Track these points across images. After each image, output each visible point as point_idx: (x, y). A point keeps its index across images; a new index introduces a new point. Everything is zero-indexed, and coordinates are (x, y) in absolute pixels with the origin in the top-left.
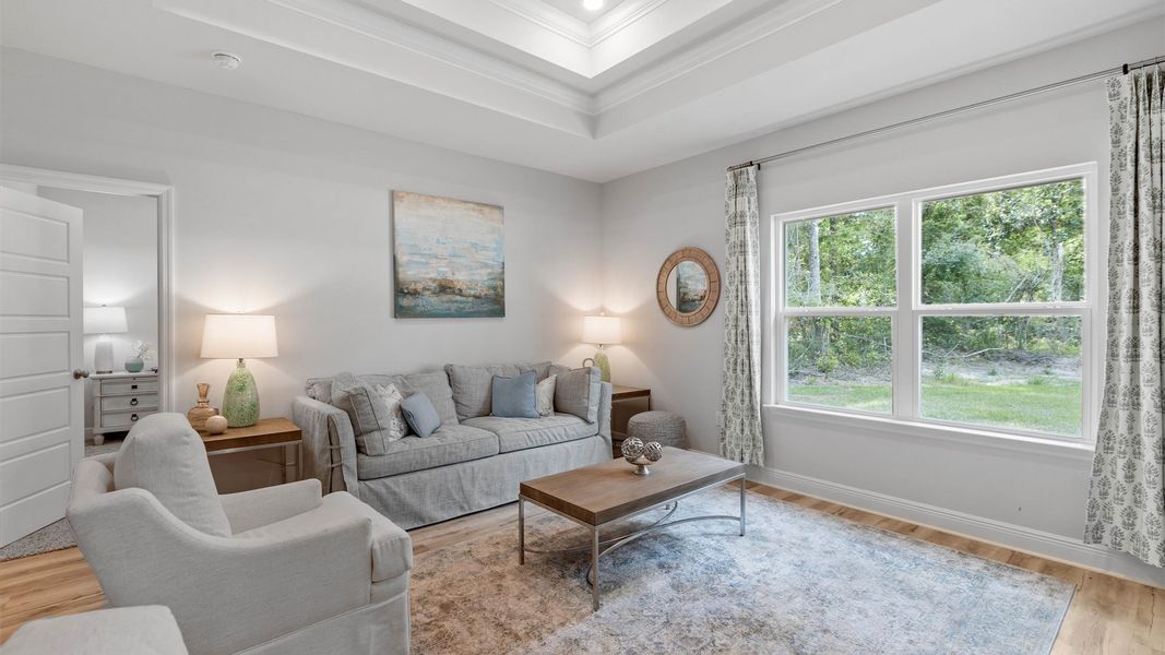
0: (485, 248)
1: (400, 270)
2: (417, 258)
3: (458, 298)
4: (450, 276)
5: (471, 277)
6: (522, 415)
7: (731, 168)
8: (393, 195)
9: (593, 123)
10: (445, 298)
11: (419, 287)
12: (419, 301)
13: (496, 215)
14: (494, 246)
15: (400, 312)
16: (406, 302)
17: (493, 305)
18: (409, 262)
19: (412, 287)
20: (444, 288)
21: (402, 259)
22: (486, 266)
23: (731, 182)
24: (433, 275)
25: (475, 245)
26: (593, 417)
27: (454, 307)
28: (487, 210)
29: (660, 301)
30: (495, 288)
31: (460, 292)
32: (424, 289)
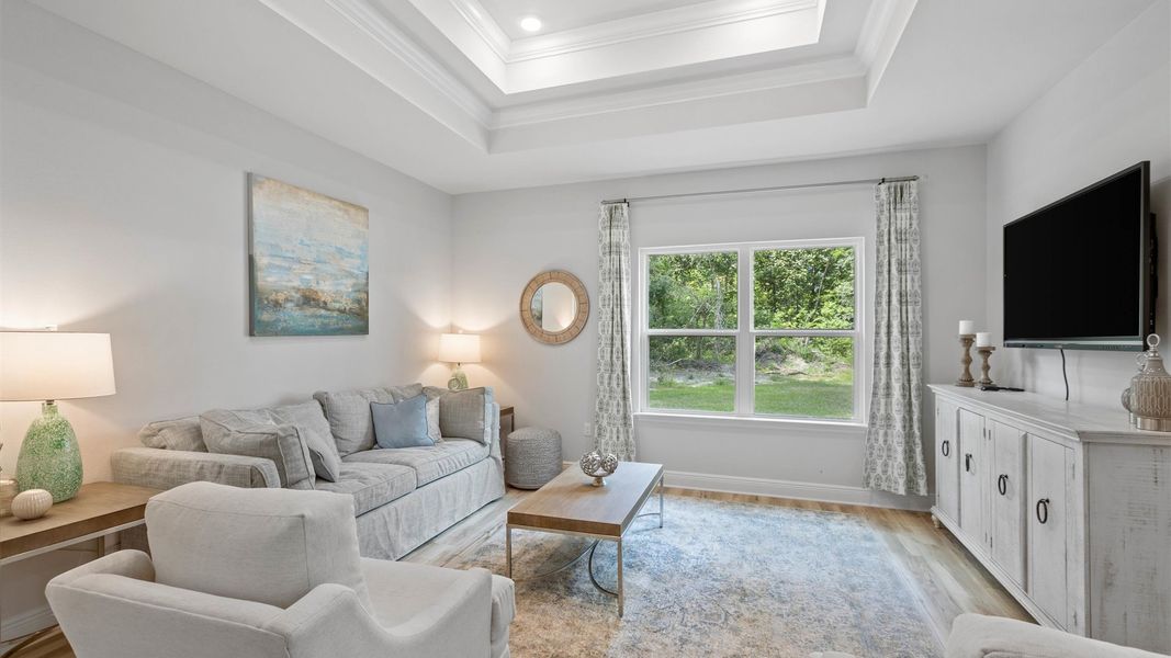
0: (350, 255)
1: (259, 275)
2: (277, 262)
3: (323, 312)
4: (314, 286)
5: (335, 289)
6: (416, 444)
7: (604, 202)
8: (250, 180)
9: (490, 137)
10: (310, 311)
11: (281, 297)
12: (281, 316)
13: (361, 217)
14: (359, 253)
15: (255, 328)
16: (265, 316)
17: (356, 321)
18: (270, 266)
19: (273, 297)
20: (309, 300)
21: (262, 261)
22: (351, 275)
23: (604, 214)
24: (296, 283)
25: (340, 250)
26: (488, 440)
27: (318, 322)
28: (352, 211)
29: (523, 320)
30: (359, 302)
31: (325, 306)
32: (287, 300)
